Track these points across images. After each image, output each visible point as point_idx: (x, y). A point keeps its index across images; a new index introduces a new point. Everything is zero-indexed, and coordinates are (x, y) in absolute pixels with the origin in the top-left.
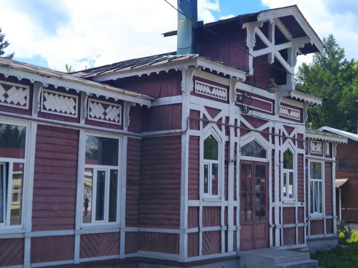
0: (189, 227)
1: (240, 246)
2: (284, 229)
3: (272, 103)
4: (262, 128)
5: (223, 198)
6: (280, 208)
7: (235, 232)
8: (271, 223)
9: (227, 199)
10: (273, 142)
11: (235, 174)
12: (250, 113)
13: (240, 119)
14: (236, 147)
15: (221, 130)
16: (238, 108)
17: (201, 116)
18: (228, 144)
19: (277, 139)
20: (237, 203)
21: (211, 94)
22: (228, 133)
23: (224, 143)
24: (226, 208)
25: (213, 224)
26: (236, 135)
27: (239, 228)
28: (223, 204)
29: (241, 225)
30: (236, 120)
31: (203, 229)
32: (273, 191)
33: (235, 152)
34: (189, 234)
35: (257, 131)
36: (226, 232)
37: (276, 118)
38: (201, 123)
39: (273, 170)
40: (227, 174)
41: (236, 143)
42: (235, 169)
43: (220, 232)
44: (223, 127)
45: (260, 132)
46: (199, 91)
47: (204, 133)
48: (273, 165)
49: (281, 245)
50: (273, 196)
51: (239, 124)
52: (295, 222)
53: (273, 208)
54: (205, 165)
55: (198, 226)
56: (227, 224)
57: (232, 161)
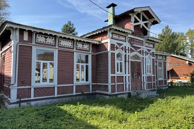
0: (111, 83)
1: (131, 89)
2: (148, 83)
3: (142, 42)
4: (139, 50)
5: (124, 73)
6: (146, 77)
7: (129, 85)
8: (143, 81)
9: (126, 74)
10: (143, 55)
11: (129, 66)
12: (134, 45)
13: (130, 47)
14: (129, 56)
15: (123, 51)
16: (129, 44)
17: (115, 46)
18: (126, 55)
19: (144, 54)
20: (130, 75)
21: (119, 39)
22: (126, 52)
23: (124, 55)
24: (126, 77)
25: (121, 82)
26: (129, 53)
27: (131, 83)
28: (124, 75)
29: (131, 82)
30: (129, 47)
31: (117, 84)
32: (143, 71)
33: (129, 58)
34: (112, 85)
35: (137, 51)
36: (126, 85)
37: (144, 47)
38: (115, 48)
39: (143, 64)
40: (125, 65)
41: (129, 55)
42: (129, 64)
43: (123, 84)
44: (124, 50)
45: (138, 52)
46: (114, 38)
47: (116, 52)
48: (143, 62)
49: (146, 89)
50: (143, 73)
51: (130, 49)
52: (152, 81)
53: (143, 77)
54: (117, 63)
55: (115, 83)
56: (126, 82)
57: (127, 61)
